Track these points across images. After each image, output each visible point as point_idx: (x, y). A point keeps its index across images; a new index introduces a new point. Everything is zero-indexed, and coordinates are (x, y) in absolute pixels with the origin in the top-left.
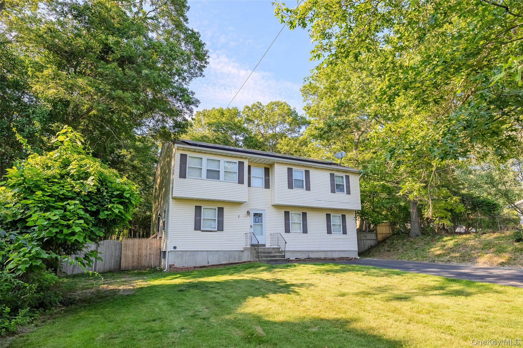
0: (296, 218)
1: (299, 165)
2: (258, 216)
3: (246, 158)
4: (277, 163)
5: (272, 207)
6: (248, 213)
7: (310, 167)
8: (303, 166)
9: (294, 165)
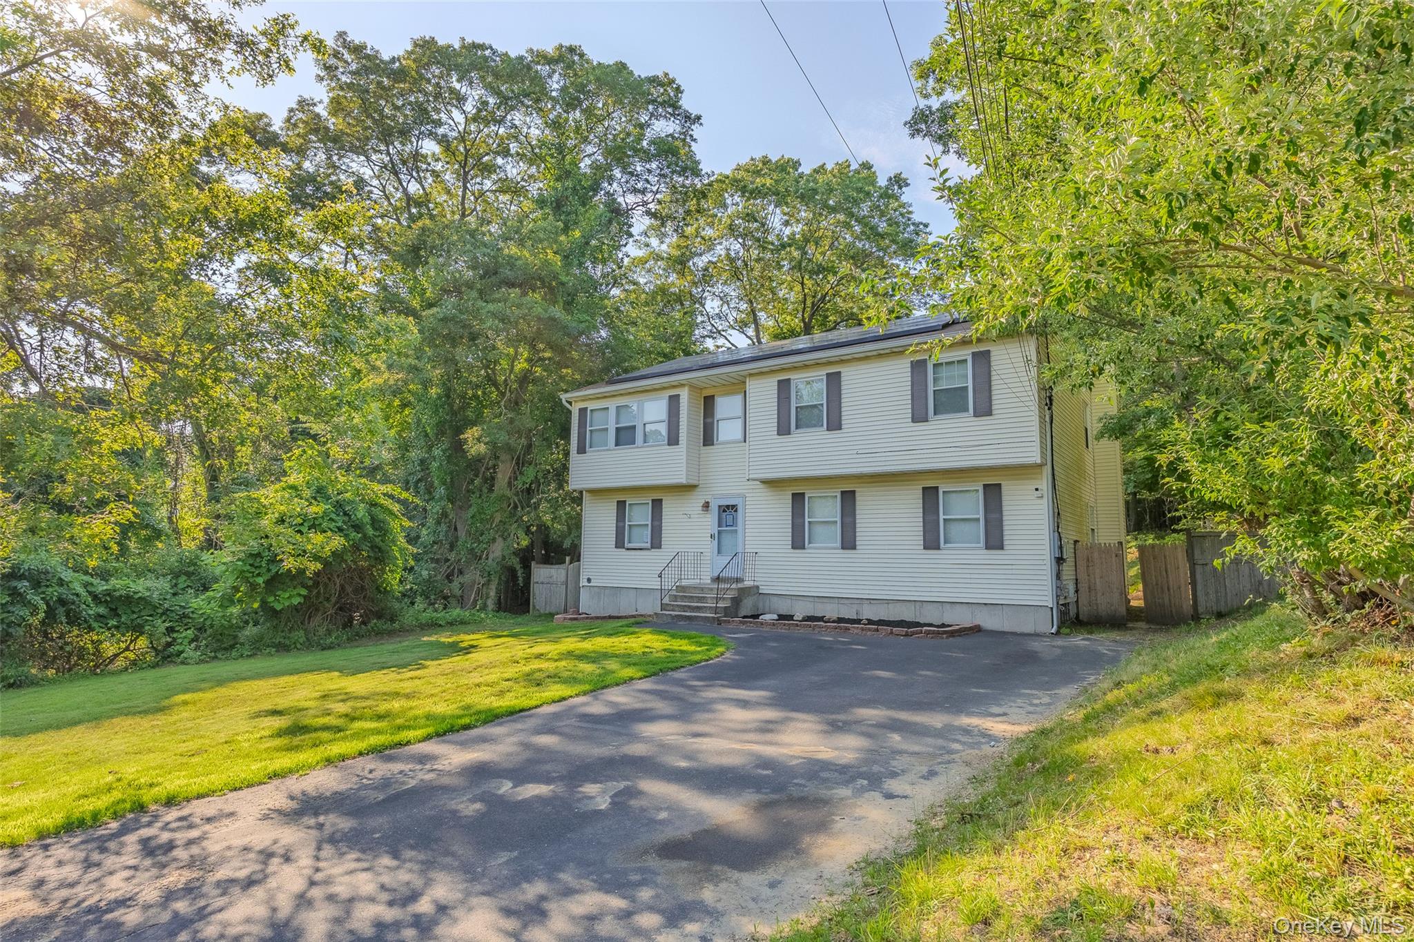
0: (825, 509)
1: (805, 367)
2: (728, 511)
3: (682, 385)
4: (751, 375)
5: (762, 486)
6: (706, 506)
7: (842, 362)
8: (818, 364)
9: (794, 368)
